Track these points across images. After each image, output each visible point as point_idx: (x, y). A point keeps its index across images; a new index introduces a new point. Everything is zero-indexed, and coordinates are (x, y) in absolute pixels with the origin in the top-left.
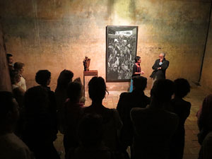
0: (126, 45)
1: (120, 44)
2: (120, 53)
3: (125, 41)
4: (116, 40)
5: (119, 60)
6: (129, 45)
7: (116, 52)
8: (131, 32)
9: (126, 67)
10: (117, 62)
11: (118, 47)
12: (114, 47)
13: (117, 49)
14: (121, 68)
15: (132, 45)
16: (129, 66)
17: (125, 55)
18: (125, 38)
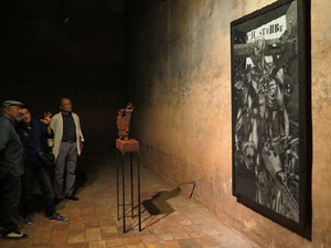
1: (258, 70)
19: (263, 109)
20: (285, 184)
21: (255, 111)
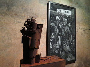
0: (67, 24)
1: (62, 22)
2: (61, 32)
3: (66, 20)
4: (57, 17)
5: (61, 39)
6: (69, 24)
7: (58, 31)
8: (70, 12)
9: (68, 47)
10: (59, 42)
11: (60, 26)
12: (56, 24)
13: (58, 27)
14: (63, 49)
15: (71, 24)
16: (70, 46)
17: (66, 34)
18: (66, 17)
19: (63, 33)
20: (71, 52)
21: (60, 33)
